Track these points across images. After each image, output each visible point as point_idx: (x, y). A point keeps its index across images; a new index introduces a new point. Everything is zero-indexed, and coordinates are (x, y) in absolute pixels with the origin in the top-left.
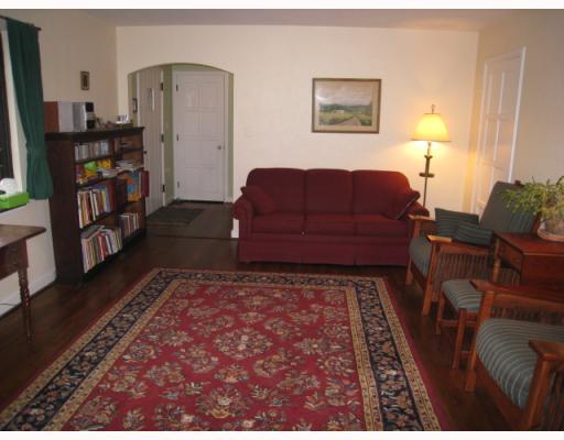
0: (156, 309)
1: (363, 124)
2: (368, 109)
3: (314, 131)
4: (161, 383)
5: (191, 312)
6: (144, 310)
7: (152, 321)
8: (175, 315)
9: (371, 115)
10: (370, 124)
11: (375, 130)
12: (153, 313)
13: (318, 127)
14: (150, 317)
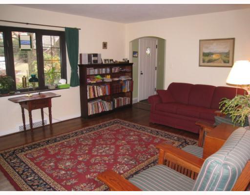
1: (225, 62)
2: (227, 54)
3: (200, 66)
9: (229, 57)
10: (228, 62)
11: (231, 65)
13: (202, 64)
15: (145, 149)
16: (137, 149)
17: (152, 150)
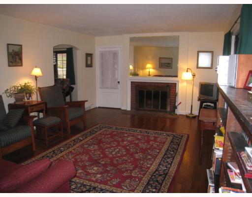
0: (149, 171)
4: (146, 144)
5: (132, 167)
6: (156, 170)
7: (151, 165)
8: (140, 166)
12: (151, 168)
14: (152, 166)
15: (78, 157)
16: (86, 156)
17: (70, 157)
